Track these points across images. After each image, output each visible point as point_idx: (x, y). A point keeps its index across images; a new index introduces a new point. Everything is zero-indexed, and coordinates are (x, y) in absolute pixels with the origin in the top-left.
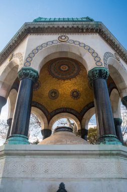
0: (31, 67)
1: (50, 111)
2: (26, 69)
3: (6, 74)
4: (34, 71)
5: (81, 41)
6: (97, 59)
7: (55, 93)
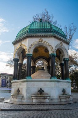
0: (30, 53)
1: (35, 58)
2: (29, 54)
3: (19, 50)
4: (31, 55)
5: (47, 42)
6: (52, 50)
7: (37, 50)
